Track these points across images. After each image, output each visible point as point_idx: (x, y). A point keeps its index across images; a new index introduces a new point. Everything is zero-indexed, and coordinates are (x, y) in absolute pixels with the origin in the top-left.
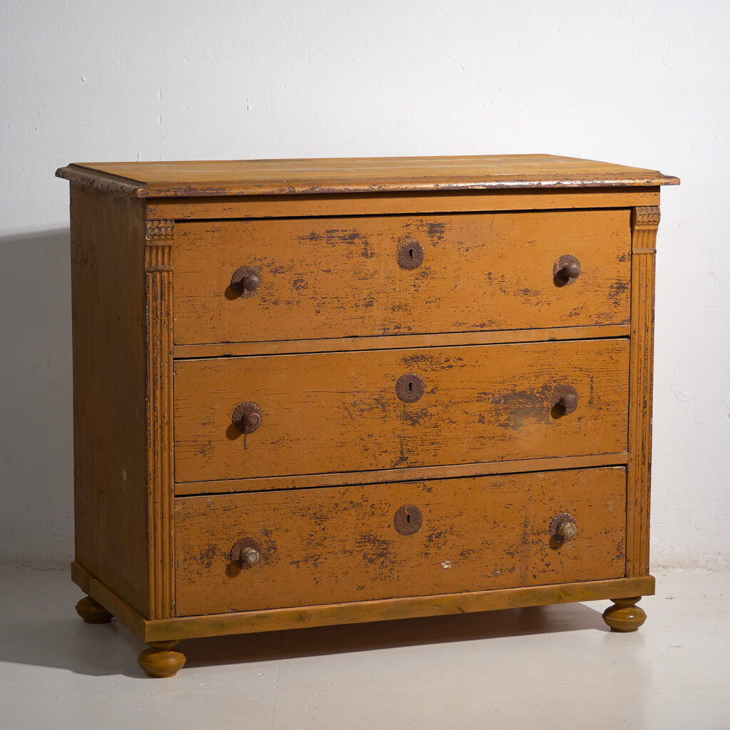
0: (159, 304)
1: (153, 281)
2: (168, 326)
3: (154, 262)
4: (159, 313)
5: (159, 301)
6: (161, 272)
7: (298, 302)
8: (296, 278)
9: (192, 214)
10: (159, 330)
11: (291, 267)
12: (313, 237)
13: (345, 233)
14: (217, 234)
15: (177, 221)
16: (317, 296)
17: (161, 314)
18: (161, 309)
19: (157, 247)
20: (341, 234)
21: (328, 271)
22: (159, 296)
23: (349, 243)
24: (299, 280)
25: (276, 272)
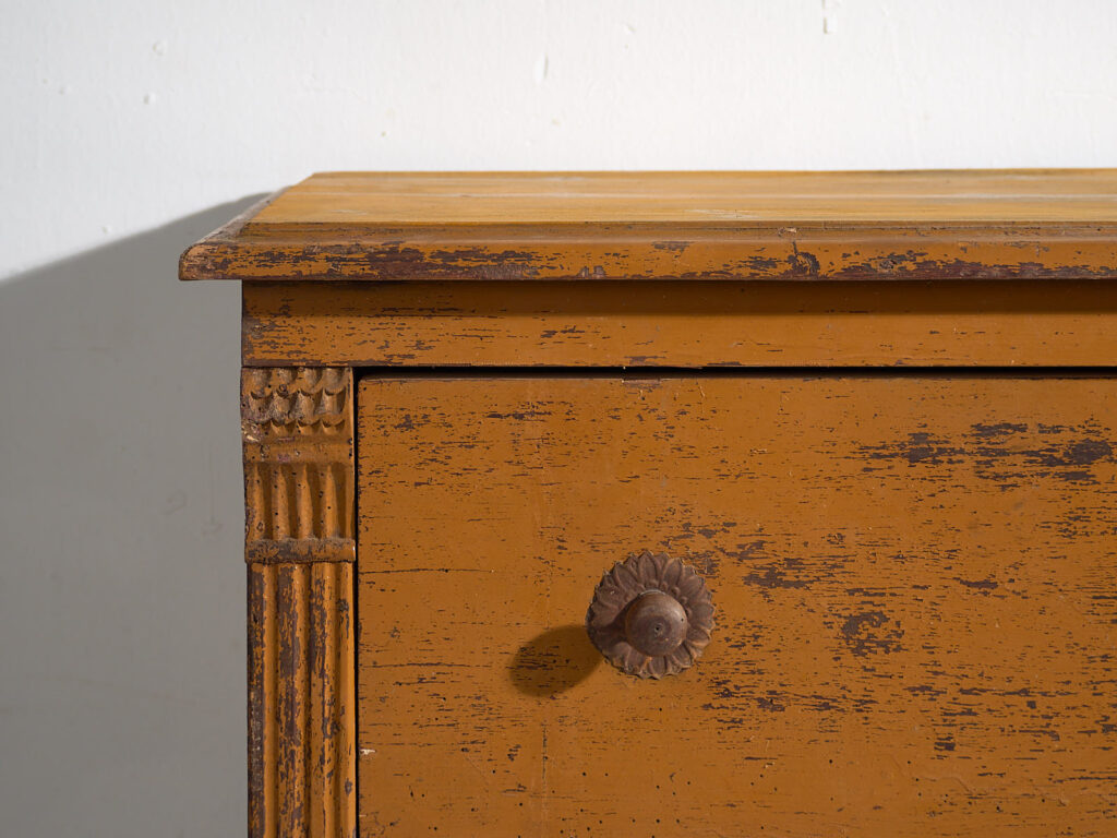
0: (298, 684)
1: (277, 597)
2: (336, 774)
3: (281, 523)
4: (299, 721)
5: (299, 675)
6: (308, 564)
7: (863, 704)
8: (852, 606)
9: (419, 345)
10: (298, 788)
11: (832, 567)
12: (921, 450)
13: (1053, 438)
14: (532, 429)
15: (362, 372)
16: (940, 683)
17: (308, 724)
18: (309, 706)
19: (290, 470)
20: (1038, 443)
21: (987, 585)
22: (301, 656)
23: (1067, 476)
24: (867, 617)
25: (772, 579)
